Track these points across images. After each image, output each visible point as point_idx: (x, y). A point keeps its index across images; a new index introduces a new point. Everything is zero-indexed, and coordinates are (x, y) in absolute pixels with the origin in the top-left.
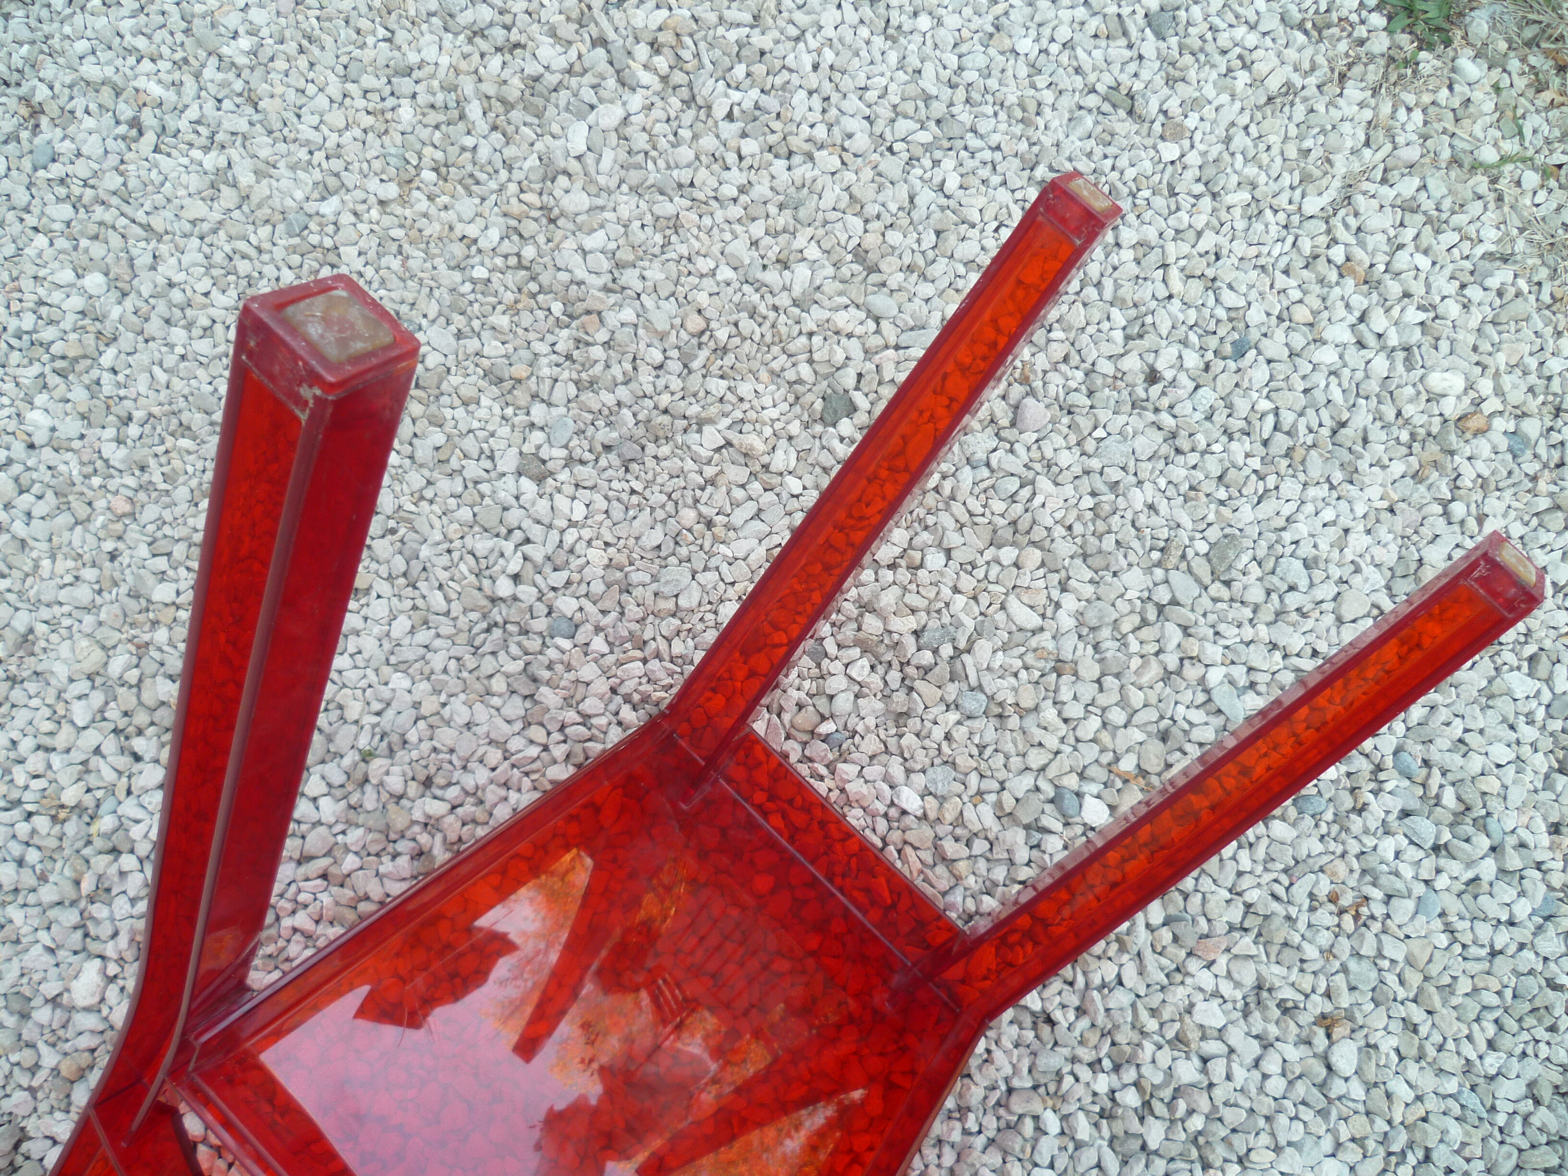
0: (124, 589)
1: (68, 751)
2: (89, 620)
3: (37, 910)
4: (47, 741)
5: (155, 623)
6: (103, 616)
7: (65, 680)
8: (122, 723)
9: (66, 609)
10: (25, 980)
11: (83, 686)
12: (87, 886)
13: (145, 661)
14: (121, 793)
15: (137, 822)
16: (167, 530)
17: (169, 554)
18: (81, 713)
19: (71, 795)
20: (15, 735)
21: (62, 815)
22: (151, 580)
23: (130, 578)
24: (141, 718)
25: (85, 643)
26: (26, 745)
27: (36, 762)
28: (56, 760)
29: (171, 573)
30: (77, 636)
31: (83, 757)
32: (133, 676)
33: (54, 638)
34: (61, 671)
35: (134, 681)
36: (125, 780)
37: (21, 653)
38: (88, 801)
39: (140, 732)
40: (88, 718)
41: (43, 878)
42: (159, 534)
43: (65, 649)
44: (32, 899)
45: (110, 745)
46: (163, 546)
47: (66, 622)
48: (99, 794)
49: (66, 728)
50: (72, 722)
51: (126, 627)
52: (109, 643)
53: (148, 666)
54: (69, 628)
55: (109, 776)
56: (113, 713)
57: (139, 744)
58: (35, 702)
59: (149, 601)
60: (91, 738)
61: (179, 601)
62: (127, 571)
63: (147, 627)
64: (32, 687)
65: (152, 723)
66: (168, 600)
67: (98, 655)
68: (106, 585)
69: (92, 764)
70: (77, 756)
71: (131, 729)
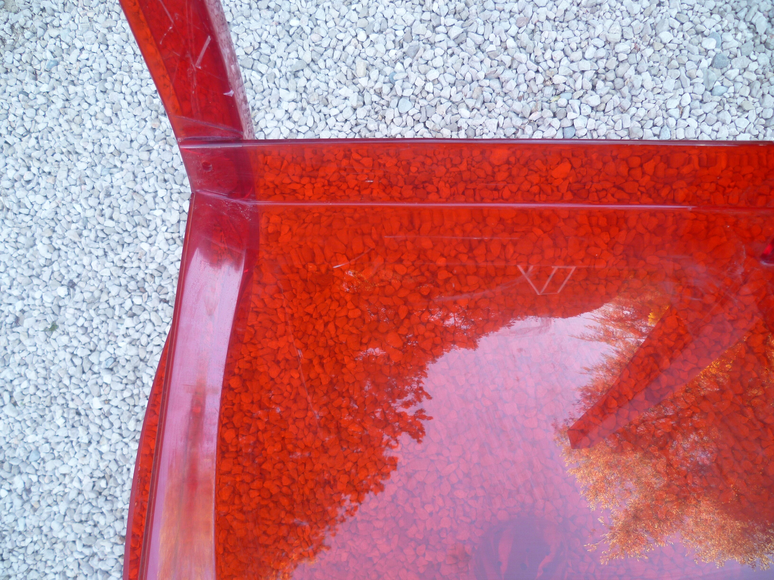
0: (651, 20)
1: (572, 62)
2: (628, 20)
3: (508, 108)
4: (569, 51)
5: (650, 45)
6: (634, 24)
7: (597, 35)
8: (601, 71)
9: (623, 8)
10: (481, 127)
11: (600, 43)
12: (534, 117)
13: (633, 55)
14: (577, 95)
15: (574, 111)
16: (690, 12)
17: (682, 24)
18: (590, 52)
19: (558, 79)
20: (560, 38)
21: (549, 83)
22: (666, 27)
23: (658, 19)
24: (611, 76)
25: (618, 27)
26: (560, 45)
27: (558, 55)
28: (565, 61)
29: (675, 31)
30: (617, 22)
31: (576, 69)
32: (623, 57)
33: (608, 15)
34: (599, 30)
35: (620, 59)
36: (582, 92)
37: (589, 10)
38: (562, 87)
39: (605, 80)
40: (591, 57)
41: (520, 99)
42: (685, 12)
43: (609, 23)
44: (510, 102)
45: (590, 74)
46: (683, 18)
47: (618, 13)
48: (568, 88)
49: (579, 52)
50: (584, 53)
51: (637, 36)
52: (626, 36)
53: (633, 59)
54: (617, 17)
55: (578, 85)
56: (602, 64)
57: (600, 84)
58: (577, 33)
59: (656, 35)
60: (586, 65)
61: (668, 45)
62: (660, 15)
63: (646, 43)
64: (582, 26)
65: (613, 81)
66: (664, 41)
67: (618, 37)
68: (647, 13)
69: (575, 76)
70: (574, 66)
71: (603, 76)
